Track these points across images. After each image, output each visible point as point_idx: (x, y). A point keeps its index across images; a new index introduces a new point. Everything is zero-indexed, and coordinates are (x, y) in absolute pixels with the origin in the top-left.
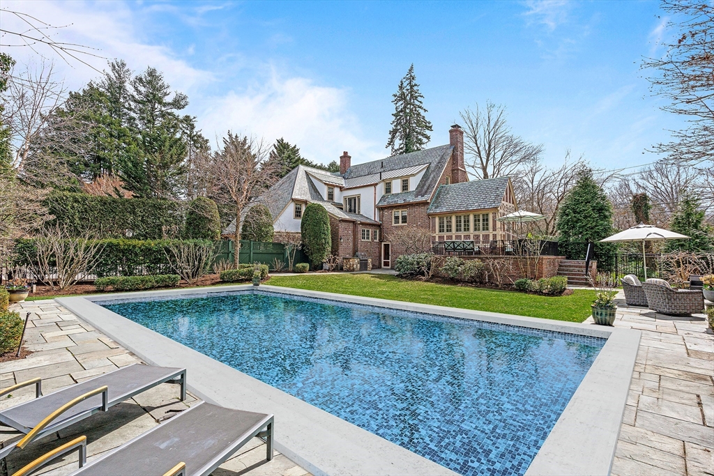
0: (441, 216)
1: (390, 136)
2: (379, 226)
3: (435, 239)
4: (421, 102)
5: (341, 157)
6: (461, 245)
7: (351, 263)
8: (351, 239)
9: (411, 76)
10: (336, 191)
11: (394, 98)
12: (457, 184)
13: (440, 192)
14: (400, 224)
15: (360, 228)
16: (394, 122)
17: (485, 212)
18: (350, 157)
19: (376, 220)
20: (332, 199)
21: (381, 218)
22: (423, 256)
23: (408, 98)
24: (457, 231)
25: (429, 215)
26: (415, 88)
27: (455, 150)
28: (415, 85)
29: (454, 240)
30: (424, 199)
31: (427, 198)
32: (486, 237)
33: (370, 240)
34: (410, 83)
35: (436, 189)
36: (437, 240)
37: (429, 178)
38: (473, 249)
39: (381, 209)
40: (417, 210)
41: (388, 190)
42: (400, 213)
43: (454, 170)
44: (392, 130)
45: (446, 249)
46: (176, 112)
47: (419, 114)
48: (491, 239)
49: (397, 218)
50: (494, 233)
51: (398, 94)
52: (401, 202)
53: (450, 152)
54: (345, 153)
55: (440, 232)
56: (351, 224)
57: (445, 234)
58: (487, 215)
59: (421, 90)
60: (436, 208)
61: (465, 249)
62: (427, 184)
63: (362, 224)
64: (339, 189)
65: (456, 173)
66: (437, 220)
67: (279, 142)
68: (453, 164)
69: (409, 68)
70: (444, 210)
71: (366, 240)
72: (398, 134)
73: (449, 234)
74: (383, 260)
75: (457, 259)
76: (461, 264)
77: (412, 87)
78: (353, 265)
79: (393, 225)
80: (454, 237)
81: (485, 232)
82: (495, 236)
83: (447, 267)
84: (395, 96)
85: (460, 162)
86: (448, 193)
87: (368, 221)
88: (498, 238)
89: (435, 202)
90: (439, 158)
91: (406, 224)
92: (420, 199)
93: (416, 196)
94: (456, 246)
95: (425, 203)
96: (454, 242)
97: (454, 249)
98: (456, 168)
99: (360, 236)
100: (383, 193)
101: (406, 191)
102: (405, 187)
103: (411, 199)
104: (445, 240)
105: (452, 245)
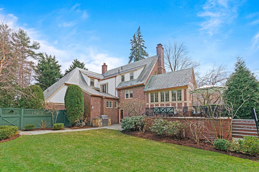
0: (151, 92)
1: (129, 60)
2: (118, 100)
3: (148, 106)
4: (143, 44)
5: (102, 66)
6: (165, 110)
7: (97, 122)
8: (99, 107)
9: (139, 32)
10: (96, 81)
11: (131, 42)
12: (161, 75)
13: (151, 79)
14: (129, 98)
15: (105, 101)
16: (131, 53)
17: (179, 89)
18: (107, 66)
19: (116, 96)
20: (93, 85)
21: (119, 95)
22: (138, 117)
23: (138, 42)
24: (162, 101)
25: (145, 92)
26: (141, 38)
27: (159, 57)
28: (141, 36)
29: (160, 107)
30: (142, 83)
31: (144, 82)
32: (180, 105)
33: (112, 108)
34: (138, 35)
35: (149, 78)
36: (150, 107)
37: (145, 72)
38: (173, 113)
39: (119, 90)
40: (138, 90)
41: (123, 79)
42: (129, 92)
43: (159, 68)
44: (130, 57)
45: (155, 113)
46: (33, 50)
47: (142, 49)
48: (183, 106)
49: (127, 95)
50: (185, 102)
51: (133, 40)
52: (129, 85)
53: (157, 58)
54: (105, 64)
55: (151, 102)
56: (100, 98)
57: (154, 103)
58: (180, 91)
59: (143, 38)
60: (149, 88)
61: (167, 113)
62: (144, 75)
63: (106, 98)
64: (97, 80)
65: (160, 70)
66: (149, 95)
67: (75, 61)
68: (159, 65)
69: (138, 28)
70: (154, 89)
71: (109, 107)
72: (133, 59)
73: (157, 103)
74: (120, 119)
75: (162, 120)
76: (165, 124)
77: (139, 37)
78: (98, 123)
79: (125, 98)
80: (160, 105)
81: (180, 102)
82: (186, 104)
83: (155, 127)
84: (131, 40)
85: (162, 64)
86: (156, 80)
87: (111, 97)
88: (188, 105)
89: (148, 85)
90: (151, 62)
91: (132, 98)
92: (140, 83)
93: (138, 81)
94: (161, 110)
95: (143, 85)
96: (160, 108)
97: (160, 112)
98: (160, 67)
99: (105, 105)
100: (120, 81)
101: (132, 80)
102: (132, 77)
103: (135, 84)
104: (154, 107)
105: (158, 110)
